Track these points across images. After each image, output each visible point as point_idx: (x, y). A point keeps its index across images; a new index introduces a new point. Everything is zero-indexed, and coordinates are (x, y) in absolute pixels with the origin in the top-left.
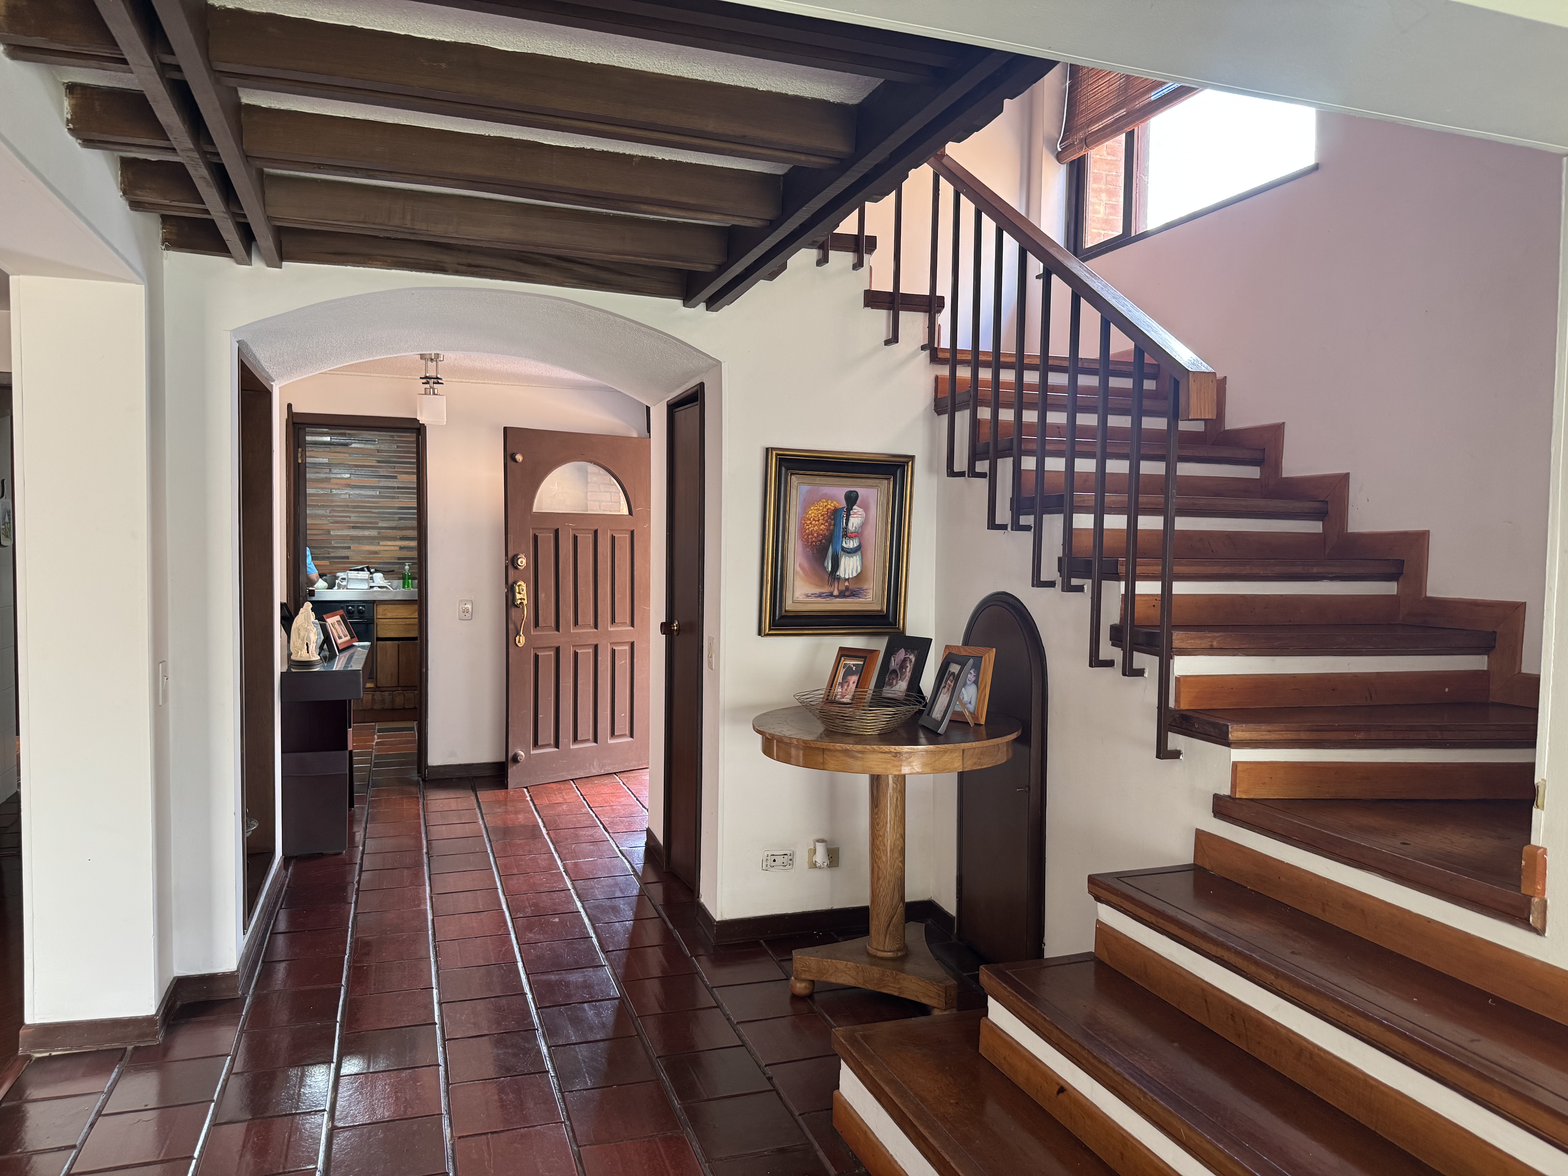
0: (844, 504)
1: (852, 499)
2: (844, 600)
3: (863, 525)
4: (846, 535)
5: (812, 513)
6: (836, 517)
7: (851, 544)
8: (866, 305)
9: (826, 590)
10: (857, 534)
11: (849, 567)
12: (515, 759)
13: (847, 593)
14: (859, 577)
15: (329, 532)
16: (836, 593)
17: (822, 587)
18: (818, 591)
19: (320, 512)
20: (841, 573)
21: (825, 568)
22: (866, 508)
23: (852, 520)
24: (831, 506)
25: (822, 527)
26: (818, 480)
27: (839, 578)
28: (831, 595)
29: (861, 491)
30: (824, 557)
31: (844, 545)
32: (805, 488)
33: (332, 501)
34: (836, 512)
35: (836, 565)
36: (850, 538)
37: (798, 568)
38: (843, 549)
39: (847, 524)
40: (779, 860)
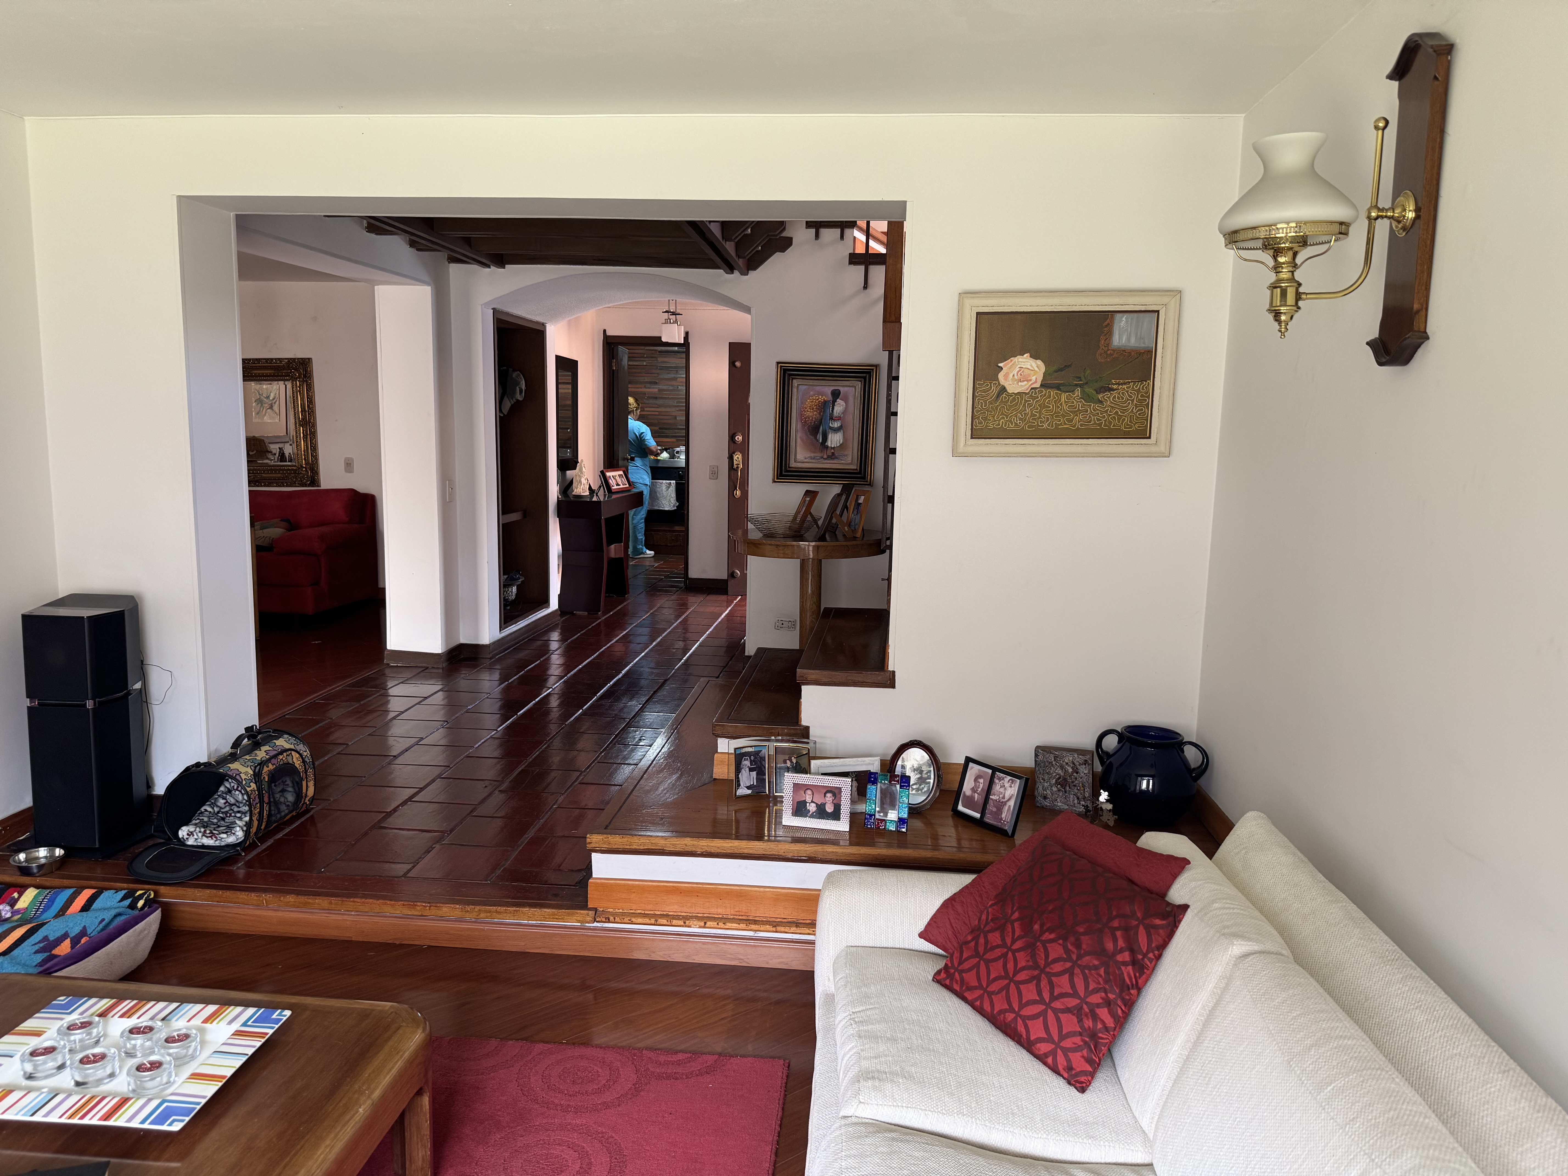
0: (830, 398)
1: (836, 395)
2: (831, 461)
3: (845, 412)
4: (831, 418)
5: (808, 403)
6: (825, 407)
7: (836, 425)
8: (851, 263)
9: (819, 455)
10: (839, 418)
11: (834, 440)
12: (732, 575)
13: (832, 457)
14: (842, 446)
15: (675, 418)
16: (825, 457)
17: (814, 452)
18: (812, 455)
19: (670, 402)
20: (829, 443)
21: (818, 441)
22: (846, 400)
23: (836, 408)
24: (822, 399)
25: (815, 413)
26: (811, 382)
27: (827, 447)
28: (822, 457)
29: (842, 389)
30: (817, 432)
31: (831, 425)
32: (802, 388)
33: (678, 395)
34: (825, 402)
35: (825, 438)
36: (835, 420)
37: (799, 440)
38: (831, 428)
39: (832, 411)
40: (786, 624)
